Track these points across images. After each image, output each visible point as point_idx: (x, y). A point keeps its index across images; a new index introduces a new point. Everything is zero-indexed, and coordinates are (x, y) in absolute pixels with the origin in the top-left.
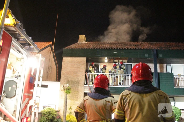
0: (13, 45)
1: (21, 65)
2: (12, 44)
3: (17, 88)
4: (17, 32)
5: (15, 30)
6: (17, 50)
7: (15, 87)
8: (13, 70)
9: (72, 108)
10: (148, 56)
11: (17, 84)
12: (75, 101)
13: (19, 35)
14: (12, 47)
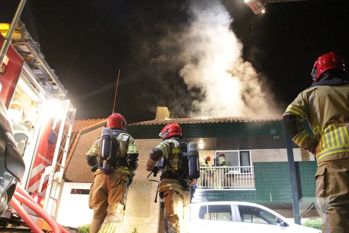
0: (24, 72)
1: (37, 112)
2: (22, 70)
3: (27, 145)
4: (31, 56)
5: (28, 51)
6: (31, 83)
7: (25, 142)
8: (23, 114)
9: (137, 231)
10: (275, 133)
11: (28, 138)
12: (143, 218)
13: (35, 60)
14: (22, 73)
